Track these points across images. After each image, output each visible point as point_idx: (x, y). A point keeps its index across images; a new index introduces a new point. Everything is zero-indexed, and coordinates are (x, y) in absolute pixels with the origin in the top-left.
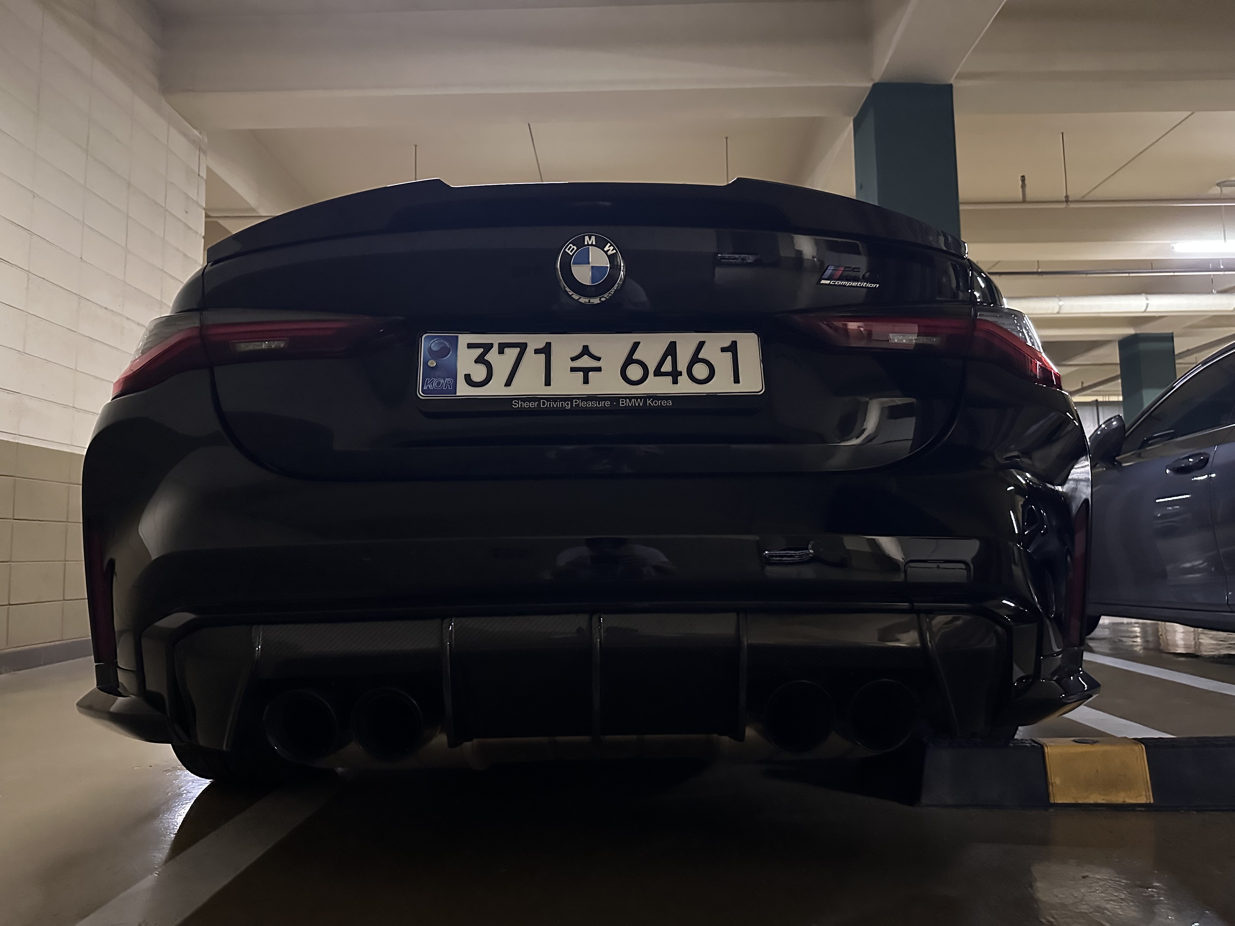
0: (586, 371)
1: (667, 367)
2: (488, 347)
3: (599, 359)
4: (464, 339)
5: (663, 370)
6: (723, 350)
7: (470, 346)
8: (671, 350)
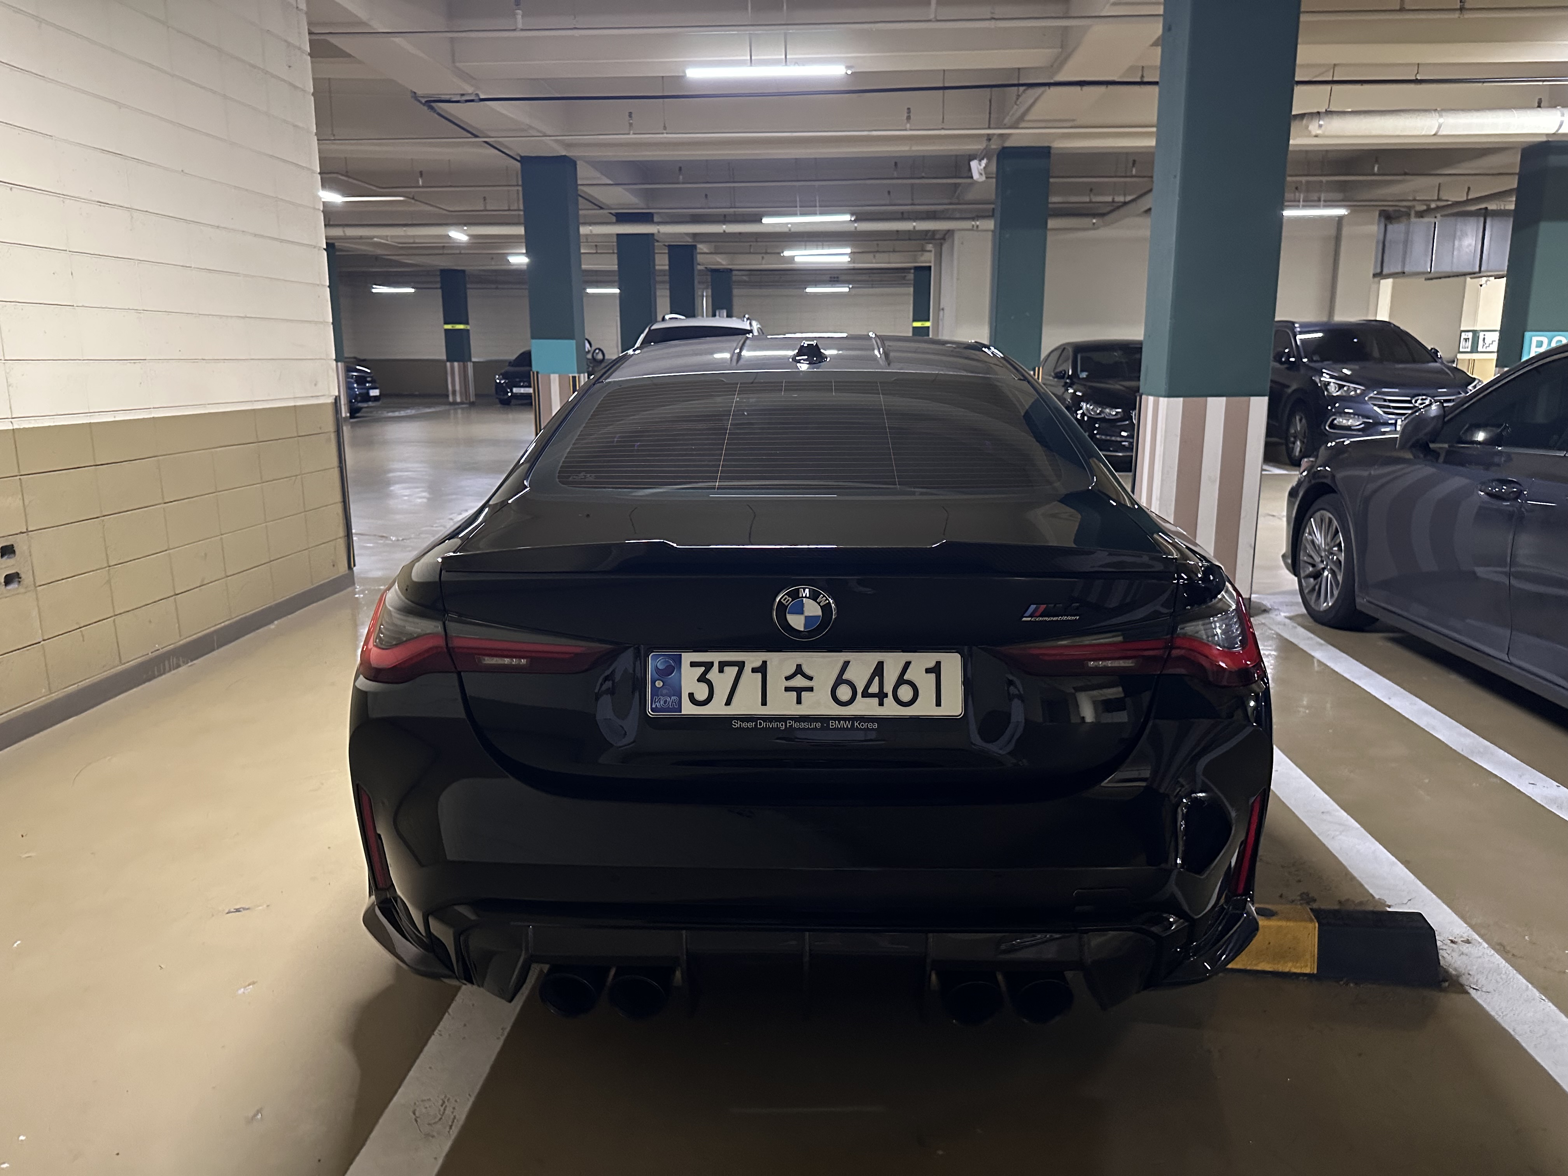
0: (799, 691)
1: (874, 688)
2: (709, 666)
3: (810, 678)
4: (687, 657)
5: (870, 691)
6: (928, 671)
7: (693, 664)
8: (879, 670)
